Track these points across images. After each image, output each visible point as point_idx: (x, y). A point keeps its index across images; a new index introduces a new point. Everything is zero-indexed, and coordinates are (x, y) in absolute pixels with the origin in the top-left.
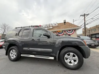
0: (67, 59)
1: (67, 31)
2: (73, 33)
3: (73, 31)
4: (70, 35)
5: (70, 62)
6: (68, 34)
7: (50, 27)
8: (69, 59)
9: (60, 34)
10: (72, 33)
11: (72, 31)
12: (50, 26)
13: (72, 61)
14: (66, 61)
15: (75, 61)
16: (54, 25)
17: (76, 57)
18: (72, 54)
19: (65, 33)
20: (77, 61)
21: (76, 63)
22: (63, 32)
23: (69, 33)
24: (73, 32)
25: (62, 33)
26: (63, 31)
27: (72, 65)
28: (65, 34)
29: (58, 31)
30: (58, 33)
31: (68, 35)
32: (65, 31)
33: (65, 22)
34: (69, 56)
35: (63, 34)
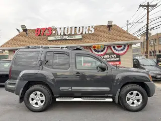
0: (129, 99)
1: (114, 47)
2: (125, 52)
3: (126, 47)
4: (118, 56)
5: (133, 103)
6: (115, 54)
7: (76, 34)
8: (132, 100)
9: (99, 53)
10: (123, 51)
11: (124, 48)
12: (75, 31)
13: (135, 101)
14: (128, 102)
15: (138, 101)
16: (85, 31)
17: (140, 96)
18: (135, 92)
19: (109, 51)
20: (141, 101)
21: (139, 103)
22: (104, 48)
23: (117, 52)
24: (125, 50)
25: (102, 51)
26: (105, 46)
27: (135, 106)
28: (109, 54)
29: (94, 47)
30: (95, 50)
31: (115, 56)
32: (109, 47)
33: (110, 26)
34: (132, 96)
35: (105, 54)
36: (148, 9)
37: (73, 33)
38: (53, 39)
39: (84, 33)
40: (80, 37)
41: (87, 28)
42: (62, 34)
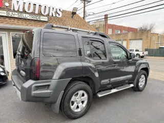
33: (74, 13)
36: (84, 3)
37: (37, 12)
38: (5, 15)
39: (51, 15)
40: (46, 19)
41: (55, 10)
42: (21, 10)
